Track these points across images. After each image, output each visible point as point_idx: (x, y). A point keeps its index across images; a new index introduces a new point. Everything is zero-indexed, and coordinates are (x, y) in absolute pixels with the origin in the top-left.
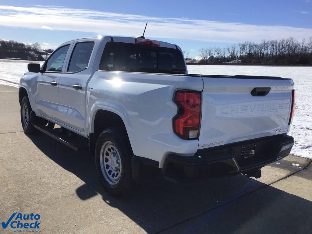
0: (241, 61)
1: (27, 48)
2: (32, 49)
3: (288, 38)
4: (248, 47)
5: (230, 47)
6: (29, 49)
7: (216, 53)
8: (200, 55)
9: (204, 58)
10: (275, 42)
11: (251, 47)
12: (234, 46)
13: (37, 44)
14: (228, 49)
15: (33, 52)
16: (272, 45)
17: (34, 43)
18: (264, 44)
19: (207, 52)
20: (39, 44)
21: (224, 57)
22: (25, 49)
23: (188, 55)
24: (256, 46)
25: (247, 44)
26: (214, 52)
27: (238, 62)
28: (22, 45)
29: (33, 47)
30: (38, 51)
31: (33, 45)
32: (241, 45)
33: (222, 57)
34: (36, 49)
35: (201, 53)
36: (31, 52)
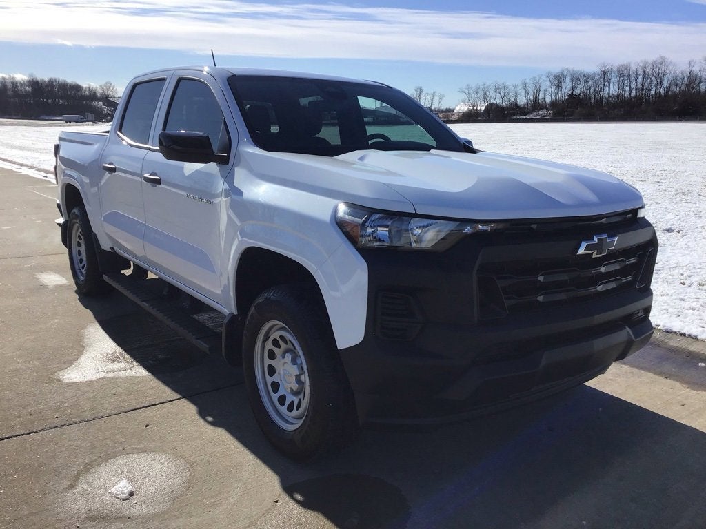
0: (554, 114)
1: (87, 93)
2: (99, 95)
3: (655, 59)
4: (568, 80)
5: (528, 81)
6: (93, 96)
7: (498, 95)
8: (464, 101)
9: (471, 108)
10: (627, 67)
11: (576, 79)
12: (537, 79)
13: (109, 85)
14: (525, 85)
15: (101, 103)
16: (621, 75)
17: (103, 83)
18: (605, 73)
19: (477, 93)
20: (113, 85)
21: (516, 105)
22: (84, 98)
23: (443, 100)
24: (587, 78)
25: (565, 74)
26: (492, 94)
27: (547, 116)
28: (77, 88)
29: (100, 91)
30: (111, 99)
31: (101, 86)
32: (551, 77)
33: (510, 104)
34: (107, 97)
35: (465, 97)
36: (96, 103)
